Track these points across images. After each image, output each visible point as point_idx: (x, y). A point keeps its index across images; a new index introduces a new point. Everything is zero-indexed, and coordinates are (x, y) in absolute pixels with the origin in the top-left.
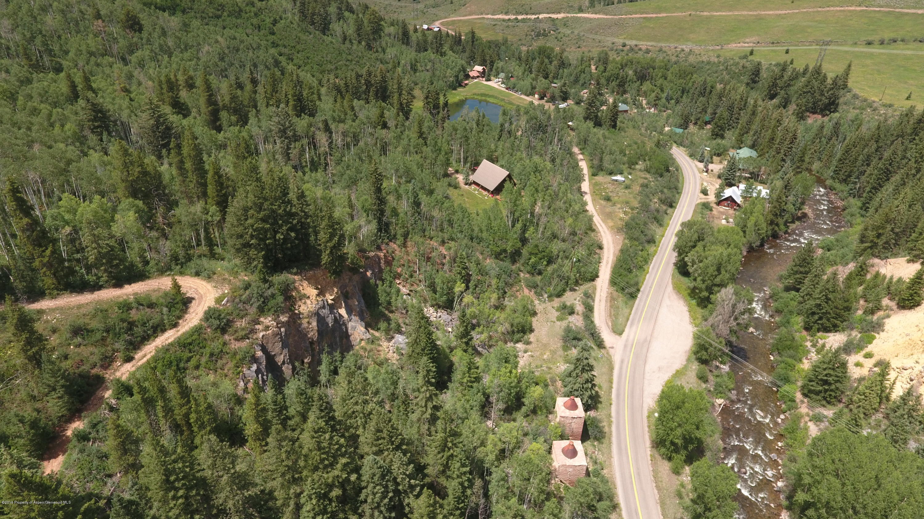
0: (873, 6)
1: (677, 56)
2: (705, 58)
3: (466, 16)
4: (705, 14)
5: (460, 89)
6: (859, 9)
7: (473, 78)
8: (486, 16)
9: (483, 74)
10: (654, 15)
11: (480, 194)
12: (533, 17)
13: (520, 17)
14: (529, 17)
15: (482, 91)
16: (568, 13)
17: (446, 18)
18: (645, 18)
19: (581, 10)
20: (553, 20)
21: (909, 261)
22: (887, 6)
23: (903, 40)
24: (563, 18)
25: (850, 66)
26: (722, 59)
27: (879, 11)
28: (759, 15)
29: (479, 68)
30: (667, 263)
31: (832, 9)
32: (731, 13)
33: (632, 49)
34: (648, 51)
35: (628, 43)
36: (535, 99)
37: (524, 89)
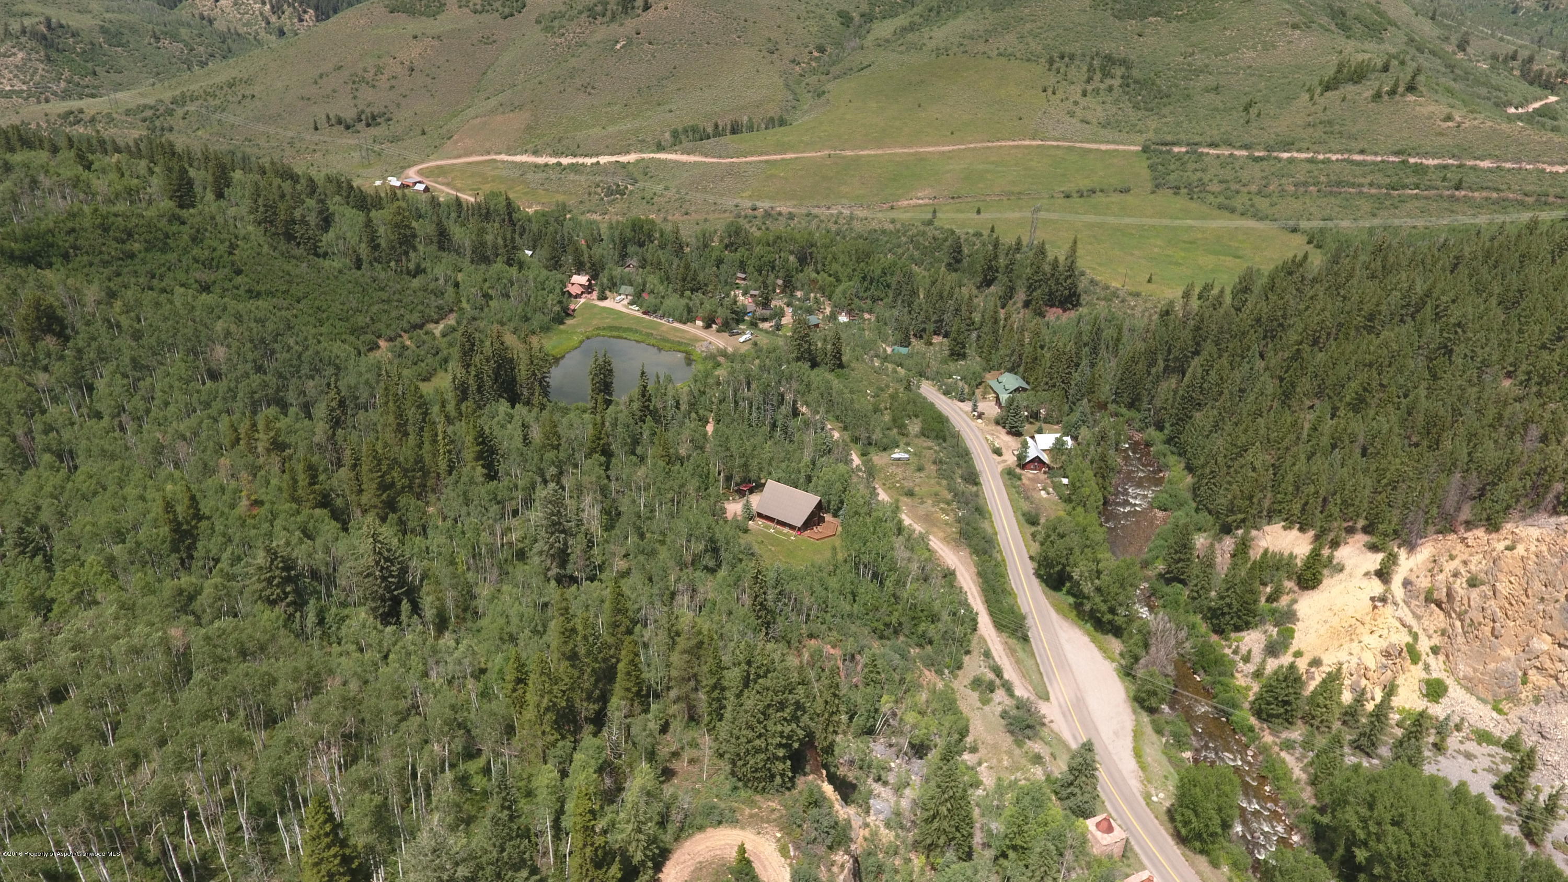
0: (1049, 139)
1: (836, 223)
2: (874, 225)
3: (459, 157)
4: (848, 153)
5: (569, 322)
6: (1034, 143)
7: (577, 296)
8: (498, 157)
9: (588, 289)
10: (779, 157)
11: (781, 533)
12: (589, 161)
13: (565, 161)
14: (581, 160)
15: (608, 322)
16: (641, 151)
17: (422, 162)
18: (767, 162)
19: (660, 148)
20: (624, 166)
21: (1285, 528)
22: (1064, 140)
23: (1102, 191)
24: (638, 162)
25: (1075, 242)
26: (899, 226)
27: (1058, 147)
28: (917, 153)
29: (582, 279)
30: (1027, 576)
31: (1003, 143)
32: (880, 152)
33: (767, 214)
34: (791, 216)
35: (759, 204)
36: (698, 328)
37: (677, 314)
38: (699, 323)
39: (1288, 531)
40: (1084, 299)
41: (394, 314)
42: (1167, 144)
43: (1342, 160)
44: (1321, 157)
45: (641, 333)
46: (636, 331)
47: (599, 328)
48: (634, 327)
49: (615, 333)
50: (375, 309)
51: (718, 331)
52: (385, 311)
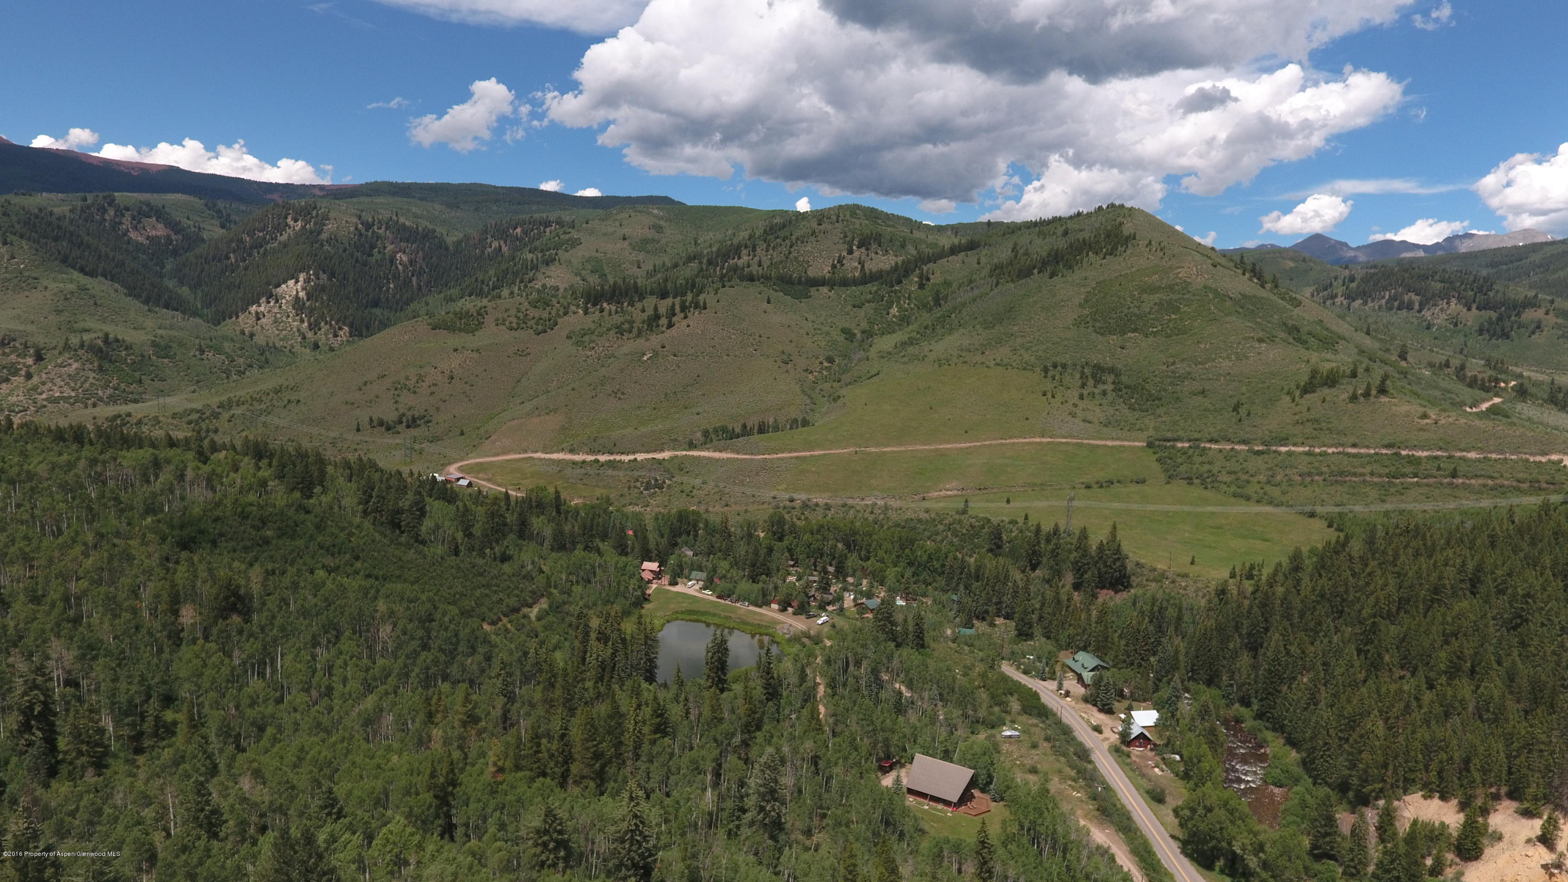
0: (1058, 437)
1: (872, 513)
2: (909, 515)
3: (498, 455)
4: (873, 450)
5: (647, 606)
6: (1044, 440)
7: (650, 582)
8: (536, 455)
9: (658, 575)
10: (808, 454)
11: (936, 809)
12: (626, 458)
13: (603, 458)
14: (618, 458)
15: (685, 606)
16: (674, 449)
18: (797, 458)
19: (692, 446)
20: (660, 462)
22: (1072, 437)
23: (1119, 482)
24: (672, 459)
26: (933, 515)
27: (1067, 443)
28: (937, 450)
29: (654, 566)
30: (1176, 856)
31: (1016, 441)
32: (902, 449)
33: (805, 505)
34: (828, 507)
35: (795, 496)
36: (774, 611)
37: (753, 597)
38: (775, 606)
39: (1429, 801)
40: (1134, 580)
41: (495, 598)
42: (1169, 441)
43: (1339, 453)
44: (1317, 450)
45: (719, 616)
46: (715, 615)
47: (677, 612)
48: (712, 610)
49: (695, 617)
50: (478, 593)
51: (794, 614)
52: (487, 595)
